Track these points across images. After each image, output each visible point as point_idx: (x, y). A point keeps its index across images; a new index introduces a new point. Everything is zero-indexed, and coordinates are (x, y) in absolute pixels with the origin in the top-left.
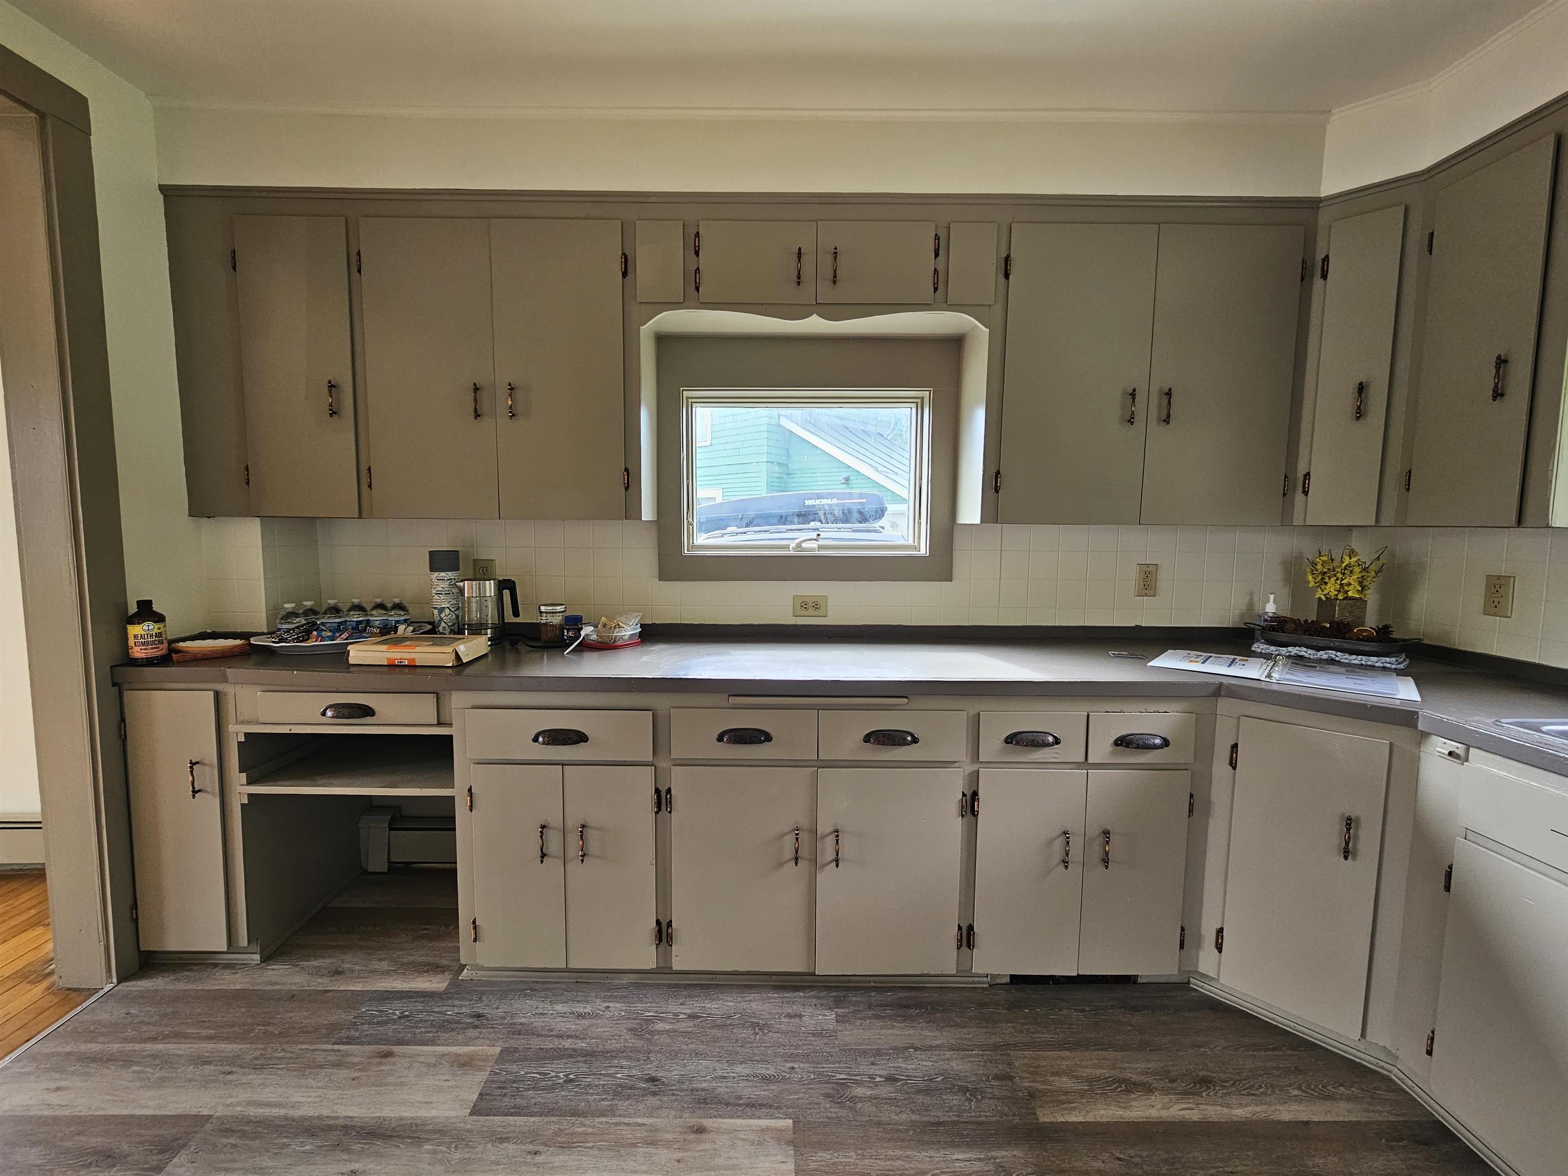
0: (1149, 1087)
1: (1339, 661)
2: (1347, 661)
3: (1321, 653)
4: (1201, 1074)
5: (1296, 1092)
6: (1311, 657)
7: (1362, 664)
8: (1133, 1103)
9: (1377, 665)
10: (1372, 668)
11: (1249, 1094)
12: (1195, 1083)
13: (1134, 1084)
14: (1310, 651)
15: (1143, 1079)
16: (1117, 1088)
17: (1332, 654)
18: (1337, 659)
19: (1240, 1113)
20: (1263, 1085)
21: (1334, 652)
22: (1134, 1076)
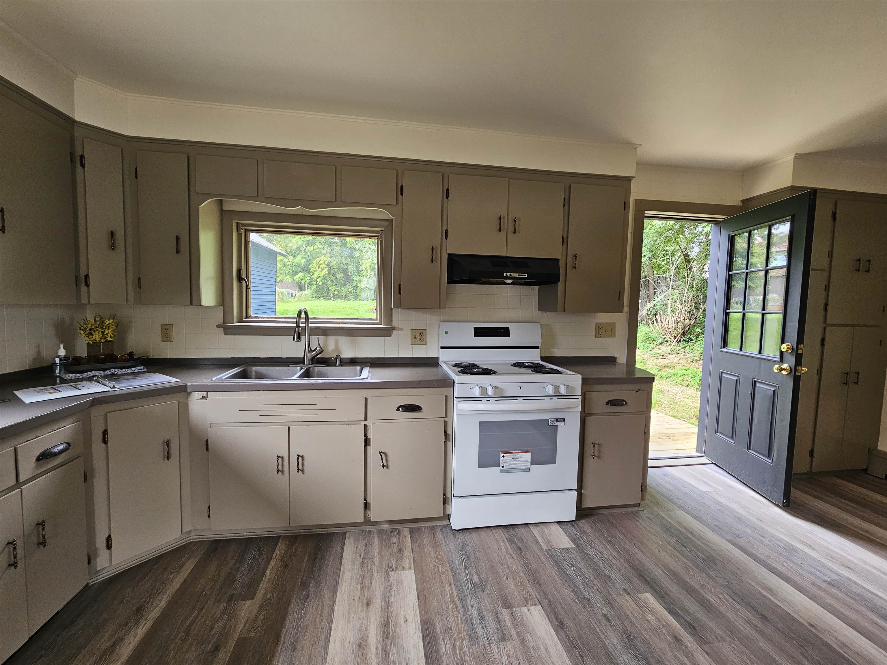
0: (119, 638)
1: (117, 374)
2: (121, 373)
3: (107, 371)
4: (134, 609)
5: (172, 576)
6: (102, 375)
7: (128, 373)
8: (121, 652)
9: (135, 371)
10: (133, 373)
11: (159, 594)
12: (137, 614)
13: (112, 646)
14: (101, 372)
15: (113, 640)
16: (106, 658)
17: (113, 371)
18: (116, 373)
19: (163, 603)
20: (160, 586)
21: (113, 370)
22: (108, 644)
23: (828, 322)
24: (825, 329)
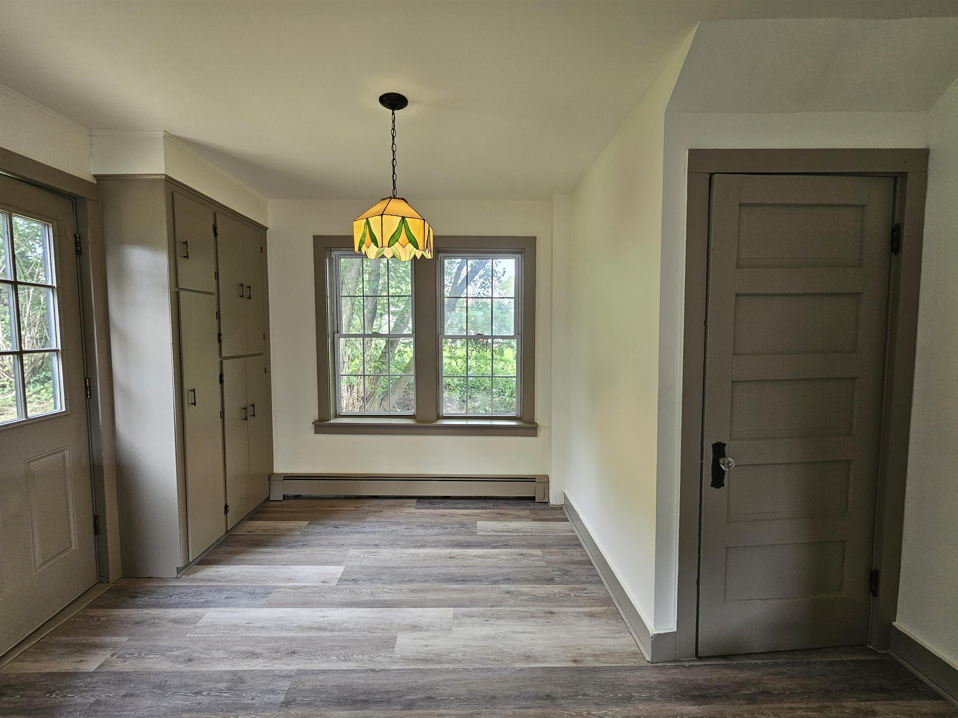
23: (223, 355)
24: (221, 363)
